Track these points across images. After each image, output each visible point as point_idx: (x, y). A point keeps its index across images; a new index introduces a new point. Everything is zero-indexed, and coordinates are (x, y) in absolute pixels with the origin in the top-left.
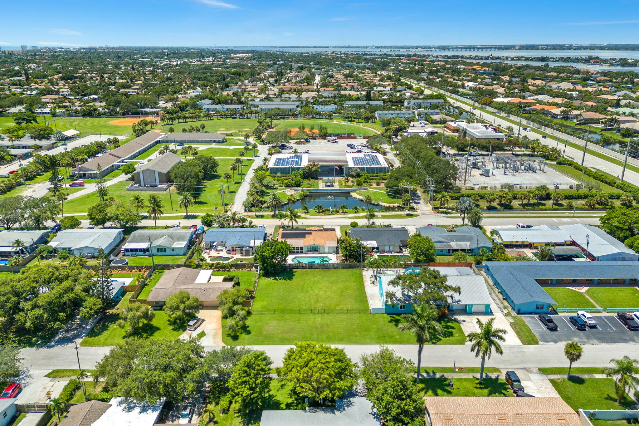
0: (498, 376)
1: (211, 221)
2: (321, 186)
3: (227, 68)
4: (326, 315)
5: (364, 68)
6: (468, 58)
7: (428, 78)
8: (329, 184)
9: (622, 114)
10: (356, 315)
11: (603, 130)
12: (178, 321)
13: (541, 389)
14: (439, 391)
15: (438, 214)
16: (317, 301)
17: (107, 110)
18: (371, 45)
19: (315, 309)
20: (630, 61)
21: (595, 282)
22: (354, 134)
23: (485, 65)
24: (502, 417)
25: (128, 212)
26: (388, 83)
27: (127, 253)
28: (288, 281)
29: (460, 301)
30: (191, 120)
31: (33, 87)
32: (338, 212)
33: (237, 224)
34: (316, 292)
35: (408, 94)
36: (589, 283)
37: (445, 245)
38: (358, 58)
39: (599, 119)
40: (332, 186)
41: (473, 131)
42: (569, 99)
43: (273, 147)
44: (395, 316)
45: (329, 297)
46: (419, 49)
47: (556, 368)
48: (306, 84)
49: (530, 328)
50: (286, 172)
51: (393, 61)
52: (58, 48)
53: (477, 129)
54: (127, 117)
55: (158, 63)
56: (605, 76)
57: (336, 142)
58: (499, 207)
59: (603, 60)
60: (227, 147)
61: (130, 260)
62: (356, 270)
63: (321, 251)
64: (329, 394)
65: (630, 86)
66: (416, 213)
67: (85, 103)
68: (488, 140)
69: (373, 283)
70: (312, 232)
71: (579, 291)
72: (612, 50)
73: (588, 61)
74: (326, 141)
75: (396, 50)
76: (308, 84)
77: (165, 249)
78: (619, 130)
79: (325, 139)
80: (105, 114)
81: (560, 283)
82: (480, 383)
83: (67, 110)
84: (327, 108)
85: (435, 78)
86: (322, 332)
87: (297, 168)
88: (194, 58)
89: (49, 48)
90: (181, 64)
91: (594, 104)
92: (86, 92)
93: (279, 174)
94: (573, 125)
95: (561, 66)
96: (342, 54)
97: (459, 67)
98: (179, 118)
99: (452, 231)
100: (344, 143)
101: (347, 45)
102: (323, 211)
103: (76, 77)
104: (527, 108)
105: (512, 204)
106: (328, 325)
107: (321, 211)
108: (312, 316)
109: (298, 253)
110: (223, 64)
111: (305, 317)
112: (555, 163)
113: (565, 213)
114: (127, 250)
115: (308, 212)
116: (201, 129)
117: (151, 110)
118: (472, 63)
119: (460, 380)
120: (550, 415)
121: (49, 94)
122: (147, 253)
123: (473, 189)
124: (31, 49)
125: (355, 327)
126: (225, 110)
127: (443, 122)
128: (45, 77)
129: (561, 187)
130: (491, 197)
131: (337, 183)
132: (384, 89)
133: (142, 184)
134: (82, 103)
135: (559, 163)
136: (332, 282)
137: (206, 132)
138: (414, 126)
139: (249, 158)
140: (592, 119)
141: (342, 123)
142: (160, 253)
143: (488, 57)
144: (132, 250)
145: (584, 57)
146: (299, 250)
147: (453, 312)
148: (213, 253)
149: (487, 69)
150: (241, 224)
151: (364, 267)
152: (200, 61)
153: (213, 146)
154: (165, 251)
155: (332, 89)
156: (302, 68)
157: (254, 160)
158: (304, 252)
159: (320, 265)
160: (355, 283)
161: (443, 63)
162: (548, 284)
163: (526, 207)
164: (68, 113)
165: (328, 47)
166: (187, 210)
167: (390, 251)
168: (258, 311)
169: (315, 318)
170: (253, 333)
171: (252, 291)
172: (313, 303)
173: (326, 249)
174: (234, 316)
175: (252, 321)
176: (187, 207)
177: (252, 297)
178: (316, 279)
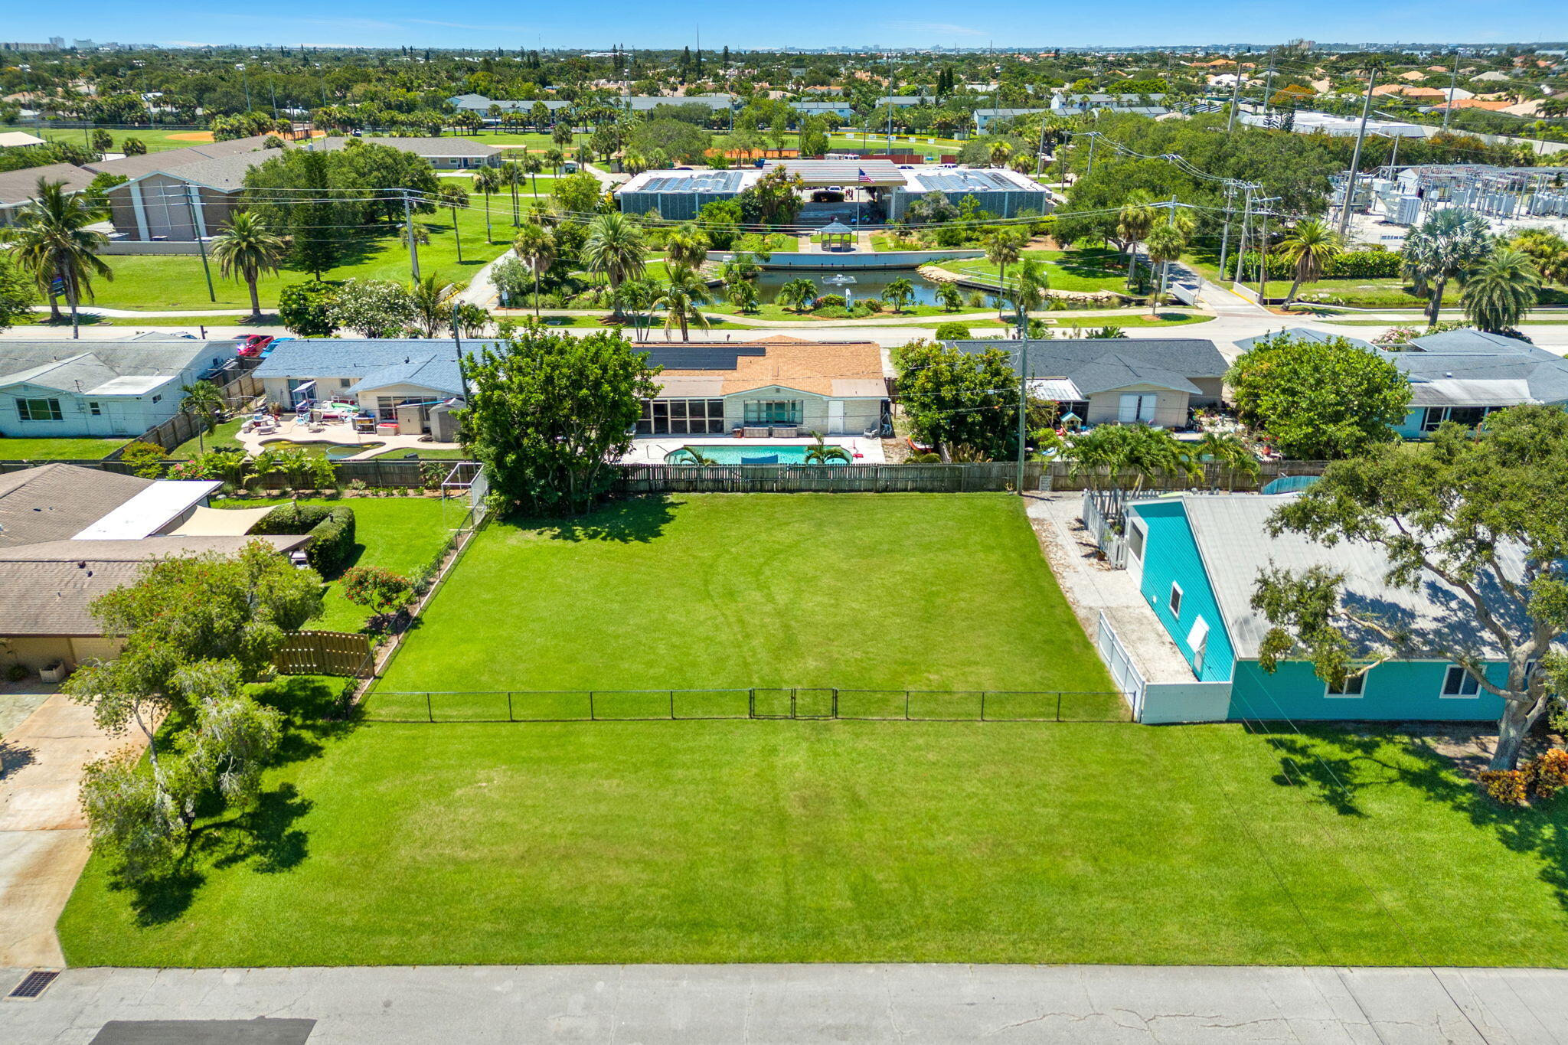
1: (322, 311)
2: (808, 247)
4: (840, 731)
8: (835, 243)
10: (1042, 733)
15: (1292, 315)
16: (787, 646)
19: (773, 690)
22: (911, 151)
28: (635, 542)
32: (877, 311)
34: (782, 599)
40: (849, 248)
44: (1301, 740)
45: (856, 623)
50: (679, 209)
62: (992, 501)
63: (807, 423)
66: (1195, 313)
69: (1099, 554)
70: (769, 348)
76: (771, 84)
79: (821, 158)
80: (163, 125)
84: (826, 110)
86: (818, 852)
87: (721, 194)
102: (817, 306)
106: (856, 801)
107: (808, 309)
108: (751, 738)
111: (707, 739)
115: (755, 313)
117: (300, 112)
125: (1050, 814)
131: (866, 243)
136: (869, 551)
142: (33, 426)
146: (704, 417)
148: (295, 430)
151: (1030, 484)
153: (459, 174)
154: (58, 416)
158: (728, 426)
159: (806, 472)
160: (994, 557)
164: (52, 116)
166: (253, 290)
168: (412, 703)
169: (774, 751)
170: (319, 856)
171: (398, 588)
172: (763, 655)
173: (836, 417)
174: (181, 739)
175: (339, 768)
176: (251, 278)
177: (405, 622)
178: (782, 536)
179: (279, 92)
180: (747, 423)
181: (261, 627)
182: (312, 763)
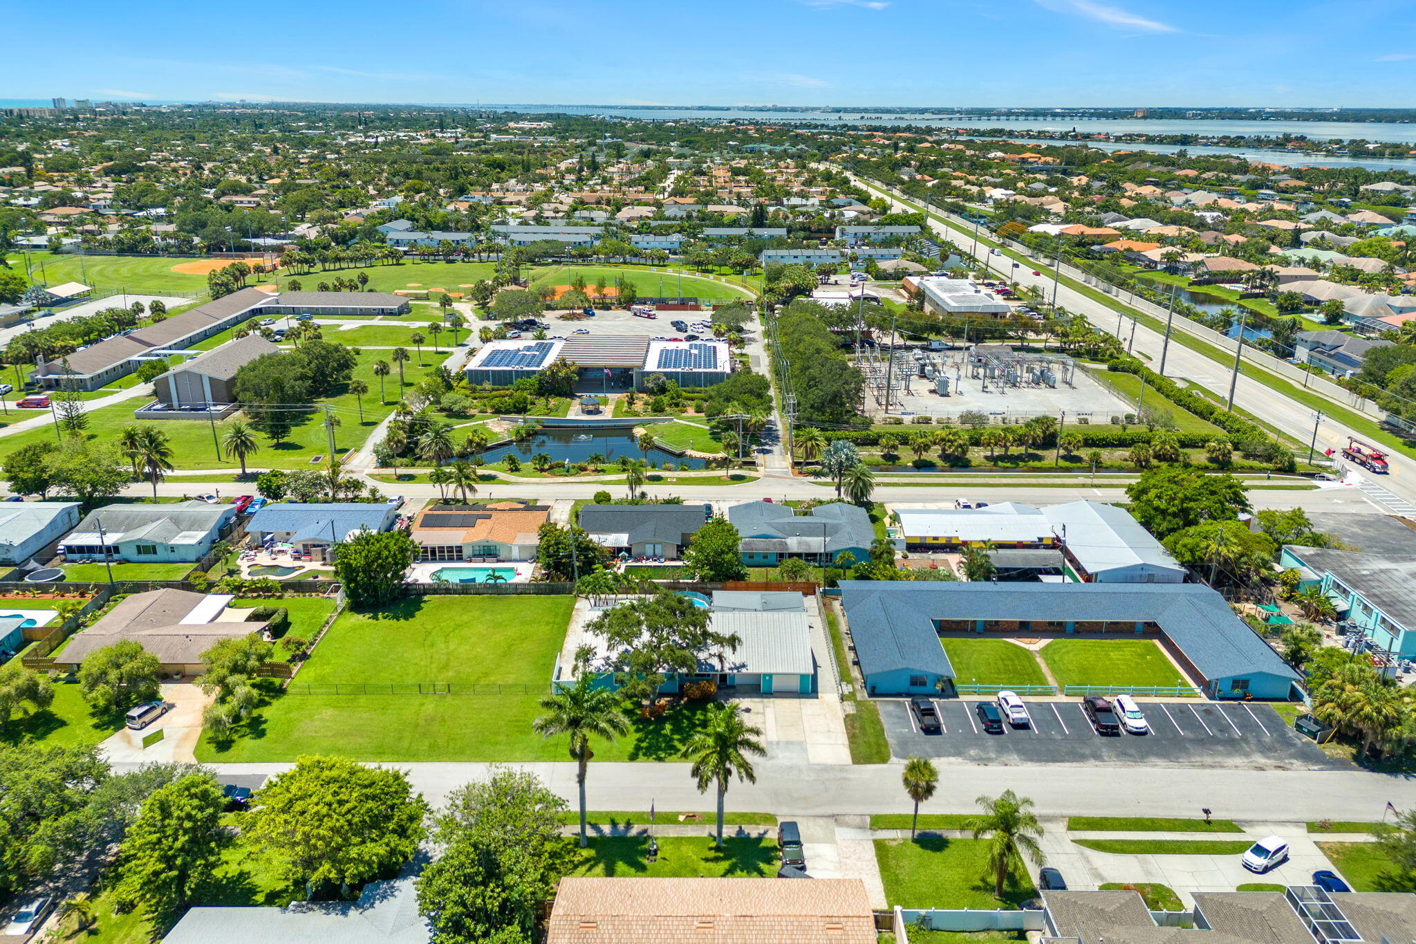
0: (765, 832)
1: (279, 487)
2: (574, 412)
3: (486, 152)
4: (449, 698)
5: (785, 155)
6: (1023, 136)
7: (912, 179)
8: (591, 408)
9: (1299, 263)
10: (517, 698)
11: (1243, 297)
12: (114, 707)
13: (848, 861)
14: (621, 866)
15: (801, 478)
16: (445, 667)
17: (172, 242)
18: (823, 105)
20: (1371, 147)
21: (1070, 629)
22: (696, 300)
23: (1050, 151)
24: (708, 922)
25: (93, 465)
26: (820, 189)
27: (70, 556)
28: (402, 620)
29: (744, 666)
30: (352, 265)
31: (37, 189)
32: (584, 469)
33: (341, 495)
34: (452, 647)
35: (850, 214)
36: (1055, 629)
37: (774, 544)
38: (784, 132)
39: (1240, 273)
40: (598, 412)
41: (945, 296)
42: (1197, 228)
43: (506, 325)
45: (475, 658)
46: (927, 116)
47: (900, 816)
48: (642, 188)
49: (885, 727)
50: (502, 379)
51: (856, 140)
52: (135, 105)
53: (957, 291)
54: (216, 256)
55: (339, 140)
56: (1298, 179)
57: (649, 317)
58: (940, 463)
59: (1313, 143)
60: (405, 324)
61: (71, 572)
62: (563, 599)
63: (502, 556)
64: (330, 872)
65: (1347, 200)
66: (753, 474)
67: (132, 226)
68: (970, 315)
70: (494, 514)
71: (1026, 646)
72: (1347, 121)
73: (1281, 144)
74: (629, 314)
75: (874, 116)
76: (646, 189)
77: (154, 547)
78: (1274, 297)
79: (629, 310)
80: (166, 251)
81: (994, 629)
82: (717, 849)
83: (84, 241)
84: (660, 243)
85: (927, 178)
86: (424, 734)
87: (528, 372)
88: (423, 129)
89: (115, 106)
90: (385, 143)
91: (1241, 239)
92: (143, 200)
93: (487, 385)
94: (1185, 285)
95: (1214, 156)
96: (750, 124)
97: (992, 155)
98: (324, 260)
99: (805, 514)
100: (665, 318)
101: (770, 105)
102: (551, 468)
103: (140, 169)
104: (1095, 248)
105: (969, 455)
106: (443, 720)
107: (546, 467)
108: (416, 701)
109: (451, 559)
110: (477, 144)
111: (400, 700)
112: (1104, 367)
113: (1076, 477)
114: (70, 549)
115: (517, 470)
116: (360, 285)
117: (270, 241)
118: (1023, 146)
119: (679, 840)
120: (814, 919)
121: (64, 205)
122: (116, 556)
123: (899, 422)
124: (75, 106)
125: (503, 723)
126: (435, 243)
127: (899, 275)
128: (74, 166)
129: (1093, 421)
130: (920, 440)
131: (611, 407)
132: (804, 202)
133: (175, 404)
134: (126, 226)
135: (1113, 369)
136: (498, 625)
137: (371, 291)
138: (836, 283)
139: (440, 349)
140: (1226, 273)
141: (686, 274)
142: (143, 557)
143: (1067, 133)
144: (81, 549)
145: (1273, 137)
146: (453, 554)
147: (732, 691)
148: (264, 558)
149: (1049, 159)
150: (350, 495)
152: (433, 136)
153: (377, 321)
154: (155, 553)
155: (692, 200)
156: (647, 154)
157: (452, 353)
158: (463, 557)
159: (485, 585)
160: (547, 628)
161: (960, 147)
162: (966, 630)
163: (1000, 463)
164: (86, 246)
165: (728, 109)
166: (243, 461)
167: (655, 557)
168: (302, 687)
169: (423, 704)
170: (270, 735)
171: (302, 644)
172: (434, 670)
173: (515, 553)
174: (229, 699)
175: (278, 709)
176: (242, 456)
177: (304, 657)
178: (465, 618)
179: (255, 226)
180: (475, 556)
181: (253, 663)
182: (268, 708)
